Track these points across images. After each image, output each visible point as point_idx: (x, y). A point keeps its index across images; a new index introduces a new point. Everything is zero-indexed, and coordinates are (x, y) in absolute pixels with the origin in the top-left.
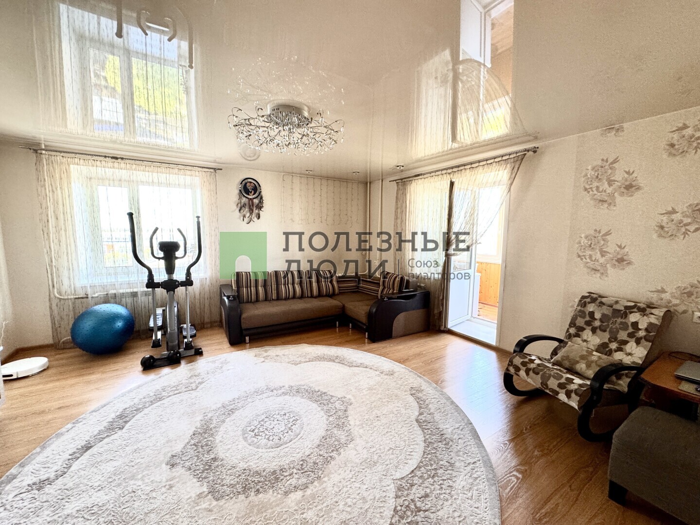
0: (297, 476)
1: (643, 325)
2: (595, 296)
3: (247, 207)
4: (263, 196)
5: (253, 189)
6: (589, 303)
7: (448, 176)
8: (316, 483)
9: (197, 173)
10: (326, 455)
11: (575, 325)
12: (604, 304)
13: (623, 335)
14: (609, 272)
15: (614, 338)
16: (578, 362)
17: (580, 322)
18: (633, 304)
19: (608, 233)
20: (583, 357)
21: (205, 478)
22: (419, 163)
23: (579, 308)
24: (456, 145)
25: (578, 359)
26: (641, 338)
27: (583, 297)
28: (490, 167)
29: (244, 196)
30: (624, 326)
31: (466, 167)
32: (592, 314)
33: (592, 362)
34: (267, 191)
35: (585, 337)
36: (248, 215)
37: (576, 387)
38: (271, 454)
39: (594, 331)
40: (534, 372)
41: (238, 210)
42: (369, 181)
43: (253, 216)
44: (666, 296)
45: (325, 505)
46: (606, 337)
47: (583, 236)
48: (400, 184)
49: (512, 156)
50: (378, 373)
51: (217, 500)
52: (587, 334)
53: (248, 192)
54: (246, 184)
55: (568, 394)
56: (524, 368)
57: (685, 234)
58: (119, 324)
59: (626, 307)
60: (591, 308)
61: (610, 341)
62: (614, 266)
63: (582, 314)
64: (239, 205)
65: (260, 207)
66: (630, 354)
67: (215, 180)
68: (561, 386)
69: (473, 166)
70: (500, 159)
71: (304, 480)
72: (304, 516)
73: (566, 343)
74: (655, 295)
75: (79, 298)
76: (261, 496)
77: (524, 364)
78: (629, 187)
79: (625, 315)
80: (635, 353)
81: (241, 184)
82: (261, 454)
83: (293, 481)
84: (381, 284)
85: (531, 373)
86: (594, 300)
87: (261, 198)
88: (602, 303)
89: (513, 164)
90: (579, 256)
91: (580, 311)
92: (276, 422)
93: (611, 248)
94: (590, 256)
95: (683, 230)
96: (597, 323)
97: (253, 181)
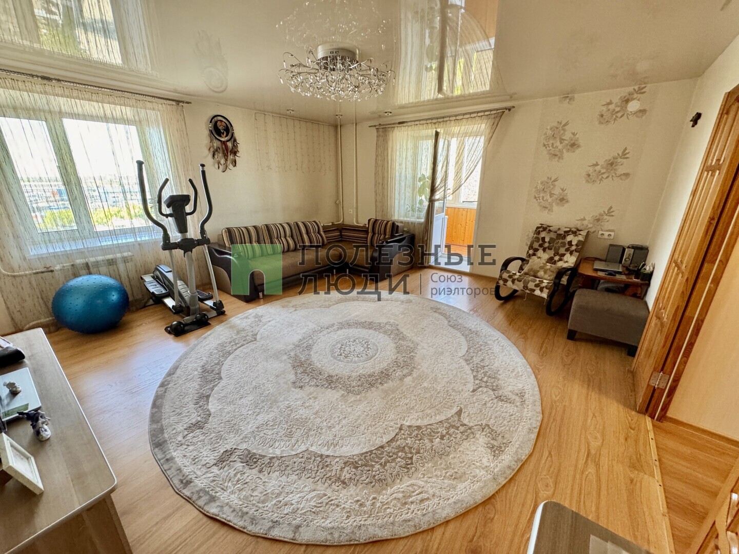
0: (399, 370)
1: (574, 243)
2: (545, 226)
3: (221, 151)
4: (237, 138)
5: (224, 130)
6: (542, 231)
7: (433, 126)
8: (415, 370)
9: (160, 106)
10: (408, 356)
11: (532, 247)
12: (551, 231)
13: (562, 251)
14: (554, 208)
15: (556, 253)
16: (539, 271)
17: (536, 245)
18: (569, 229)
19: (555, 180)
20: (541, 268)
22: (402, 111)
23: (535, 235)
24: (440, 96)
25: (538, 269)
26: (573, 251)
27: (538, 228)
28: (474, 120)
29: (216, 138)
30: (563, 244)
31: (451, 118)
32: (543, 239)
33: (547, 270)
34: (240, 132)
35: (539, 255)
36: (223, 161)
37: (546, 284)
39: (544, 250)
40: (518, 281)
41: (210, 156)
42: (339, 124)
43: (228, 162)
44: (585, 223)
45: (430, 378)
46: (551, 253)
47: (539, 182)
48: (381, 130)
49: (493, 112)
50: (399, 303)
52: (540, 253)
53: (219, 133)
54: (216, 122)
55: (541, 290)
56: (511, 279)
57: (601, 180)
58: (114, 297)
59: (565, 232)
60: (543, 234)
61: (555, 255)
62: (557, 204)
63: (537, 239)
64: (212, 150)
65: (235, 152)
66: (567, 262)
67: (182, 116)
68: (537, 286)
69: (457, 118)
70: (482, 114)
71: (406, 371)
72: (423, 386)
73: (529, 261)
74: (579, 223)
75: (37, 273)
76: (385, 385)
77: (510, 277)
78: (573, 145)
79: (564, 237)
80: (570, 260)
81: (211, 122)
83: (400, 373)
84: (370, 231)
85: (516, 281)
86: (545, 229)
87: (235, 140)
88: (550, 231)
89: (493, 120)
90: (535, 198)
91: (536, 238)
92: (353, 346)
93: (557, 191)
94: (543, 197)
95: (600, 177)
96: (546, 245)
97: (224, 120)
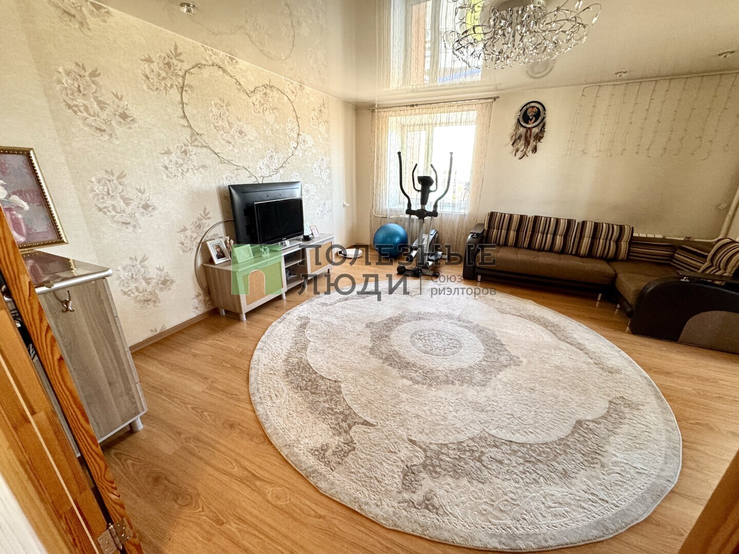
0: (418, 374)
3: (523, 139)
4: (547, 123)
5: (534, 116)
8: (425, 386)
9: (474, 106)
10: (451, 378)
21: (375, 341)
29: (522, 125)
36: (522, 148)
38: (417, 354)
41: (511, 144)
43: (529, 149)
45: (417, 399)
51: (370, 354)
53: (527, 120)
54: (527, 109)
65: (539, 137)
71: (420, 379)
72: (400, 393)
76: (390, 367)
81: (521, 110)
82: (411, 350)
83: (413, 375)
84: (708, 259)
87: (544, 126)
92: (440, 340)
97: (537, 105)
